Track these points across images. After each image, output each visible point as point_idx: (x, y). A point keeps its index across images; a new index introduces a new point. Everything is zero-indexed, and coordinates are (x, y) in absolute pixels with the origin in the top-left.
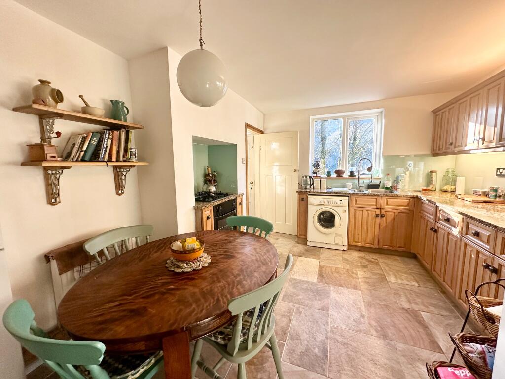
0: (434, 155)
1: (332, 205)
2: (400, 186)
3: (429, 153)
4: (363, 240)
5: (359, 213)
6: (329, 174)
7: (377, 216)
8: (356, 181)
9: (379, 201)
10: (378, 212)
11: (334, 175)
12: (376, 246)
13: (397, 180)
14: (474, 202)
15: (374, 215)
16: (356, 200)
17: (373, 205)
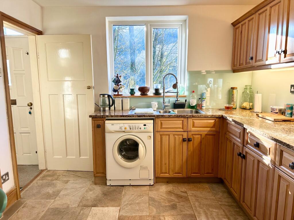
0: (234, 71)
1: (134, 130)
2: (204, 104)
3: (229, 68)
4: (171, 171)
5: (165, 139)
6: (132, 92)
7: (184, 140)
8: (161, 100)
9: (185, 123)
10: (185, 136)
11: (138, 93)
12: (184, 175)
13: (201, 98)
14: (276, 121)
15: (181, 139)
16: (161, 123)
17: (180, 128)
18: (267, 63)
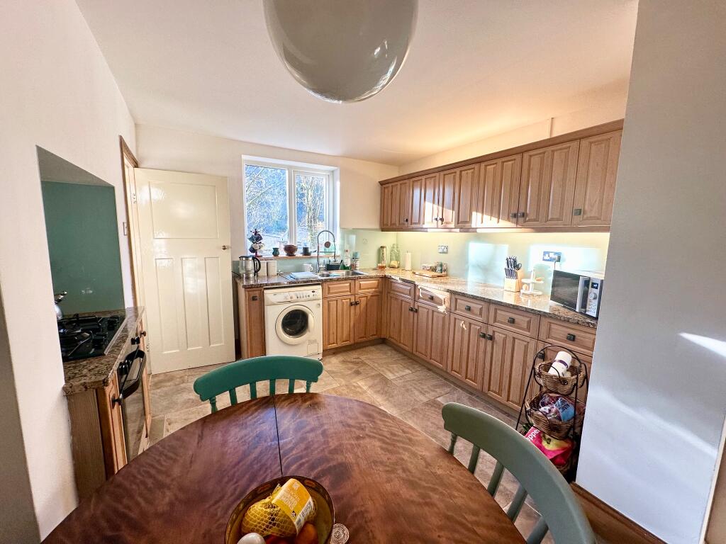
0: (383, 230)
1: (303, 299)
2: (358, 264)
3: (377, 226)
4: (338, 340)
5: (333, 304)
6: (276, 252)
7: (351, 304)
8: (315, 261)
9: (352, 286)
10: (353, 301)
11: (283, 254)
12: (352, 342)
13: (355, 258)
14: (433, 277)
15: (349, 304)
16: (329, 288)
17: (347, 291)
18: (424, 226)
